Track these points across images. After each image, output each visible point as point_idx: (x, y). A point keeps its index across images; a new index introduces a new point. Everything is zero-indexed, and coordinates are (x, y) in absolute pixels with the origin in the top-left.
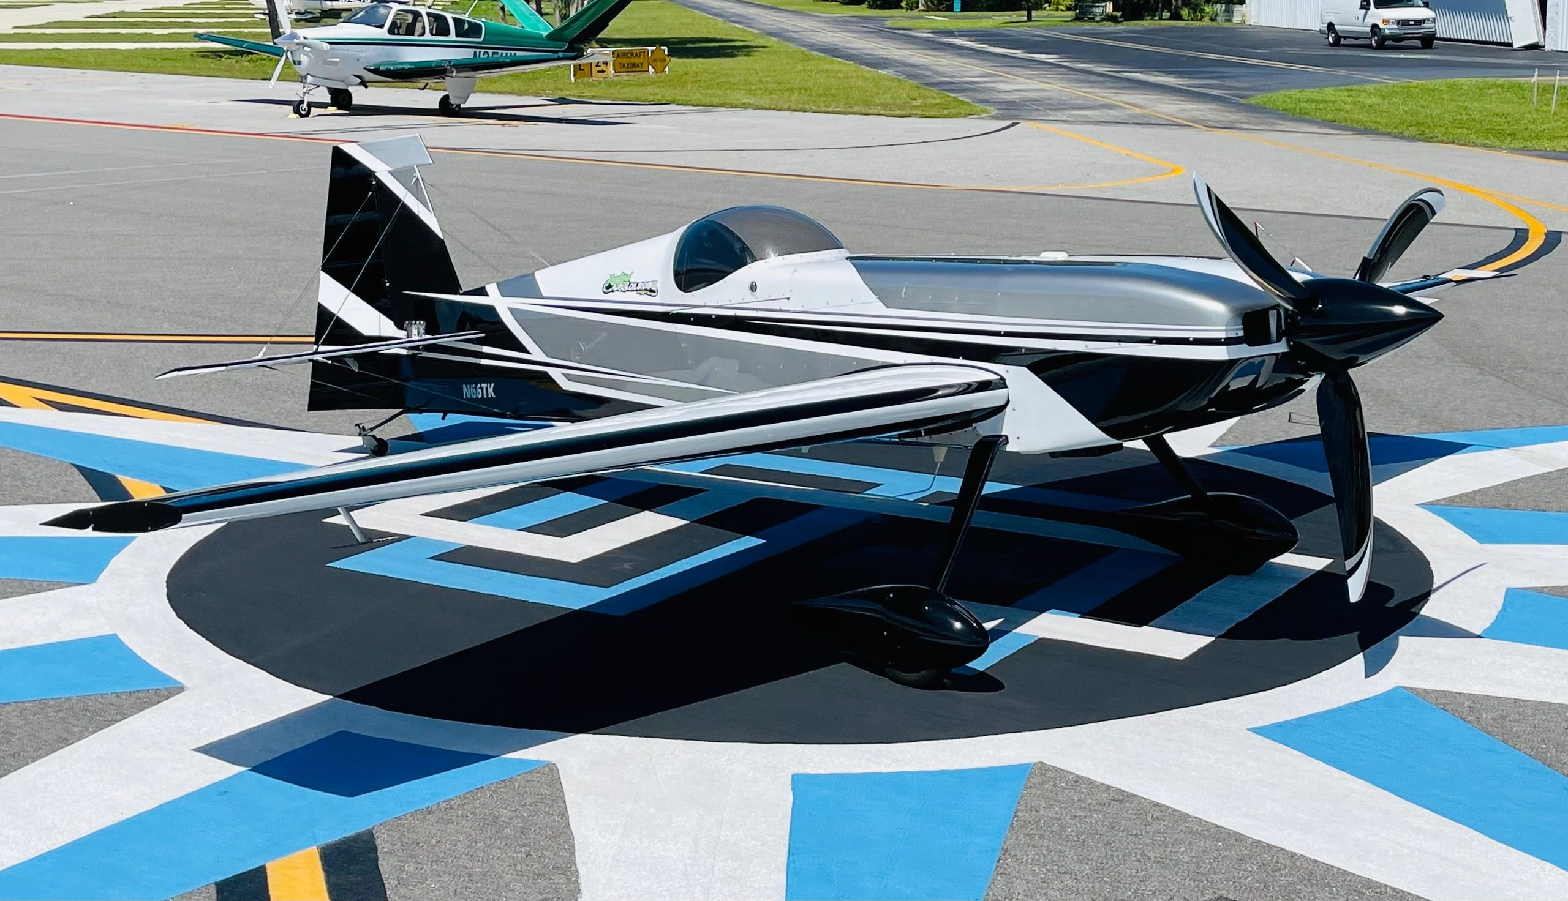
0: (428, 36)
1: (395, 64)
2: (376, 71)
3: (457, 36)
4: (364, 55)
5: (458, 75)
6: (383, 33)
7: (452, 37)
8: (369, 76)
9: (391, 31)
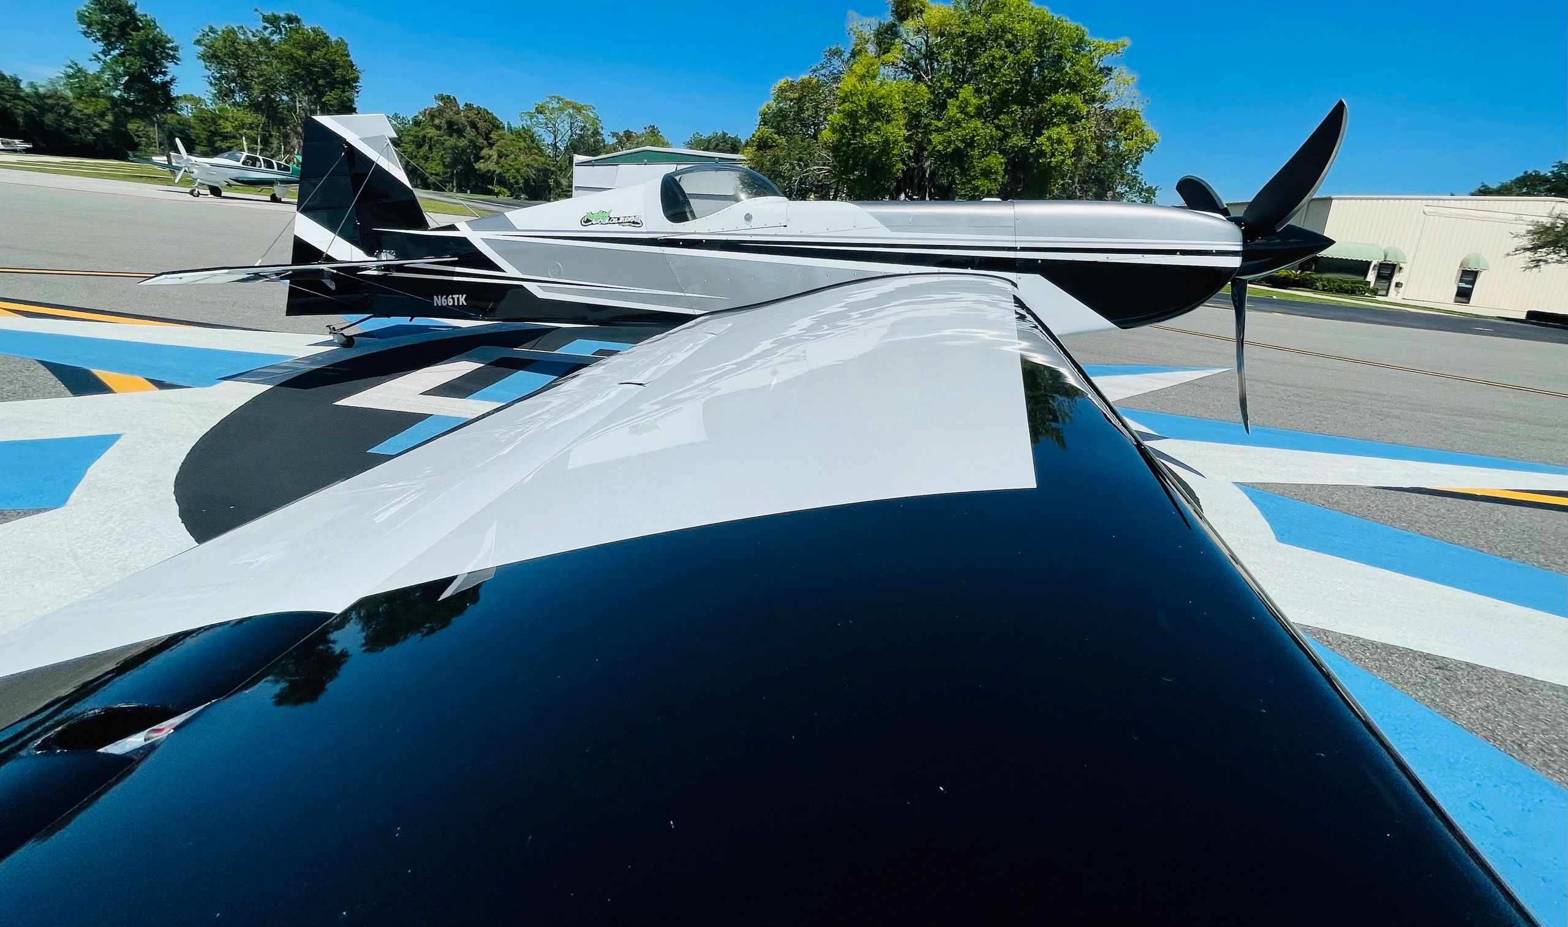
0: (263, 168)
1: (245, 178)
2: (236, 180)
3: (278, 170)
4: (230, 172)
5: (281, 185)
6: (240, 164)
7: (276, 169)
8: (232, 182)
9: (243, 164)
